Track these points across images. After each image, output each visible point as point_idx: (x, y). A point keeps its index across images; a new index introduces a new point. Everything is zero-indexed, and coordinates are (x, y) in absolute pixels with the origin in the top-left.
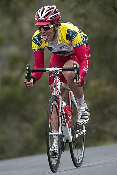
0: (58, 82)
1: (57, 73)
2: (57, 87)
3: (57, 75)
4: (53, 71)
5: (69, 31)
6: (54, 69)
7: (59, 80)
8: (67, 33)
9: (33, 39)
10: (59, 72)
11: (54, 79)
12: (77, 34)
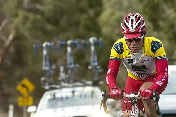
0: (135, 109)
1: (135, 100)
2: (135, 114)
3: (135, 102)
4: (131, 98)
5: (153, 42)
6: (132, 96)
7: (137, 107)
8: (151, 44)
9: (114, 46)
10: (138, 99)
11: (131, 106)
12: (162, 46)
